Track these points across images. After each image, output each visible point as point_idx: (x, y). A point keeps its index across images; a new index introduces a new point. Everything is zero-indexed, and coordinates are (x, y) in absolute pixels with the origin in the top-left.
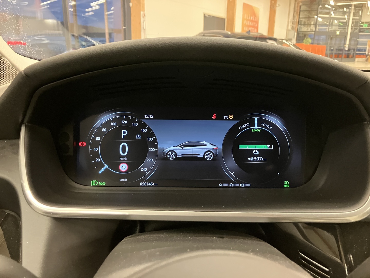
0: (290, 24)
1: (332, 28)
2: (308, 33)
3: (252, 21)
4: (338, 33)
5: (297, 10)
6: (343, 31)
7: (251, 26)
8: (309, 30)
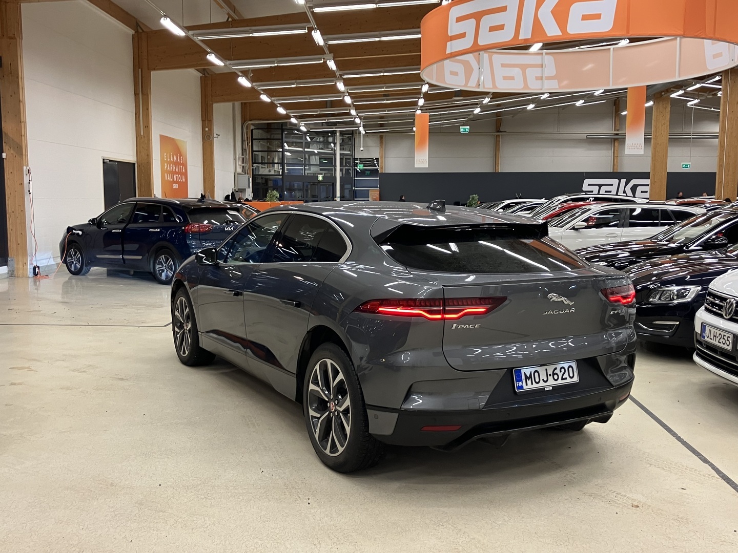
0: (239, 163)
1: (309, 169)
2: (271, 177)
3: (176, 164)
4: (320, 178)
5: (247, 138)
6: (329, 175)
7: (176, 173)
8: (272, 173)
